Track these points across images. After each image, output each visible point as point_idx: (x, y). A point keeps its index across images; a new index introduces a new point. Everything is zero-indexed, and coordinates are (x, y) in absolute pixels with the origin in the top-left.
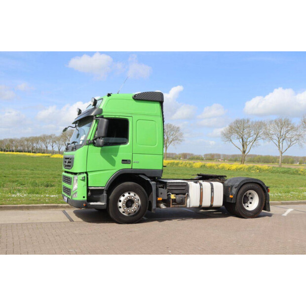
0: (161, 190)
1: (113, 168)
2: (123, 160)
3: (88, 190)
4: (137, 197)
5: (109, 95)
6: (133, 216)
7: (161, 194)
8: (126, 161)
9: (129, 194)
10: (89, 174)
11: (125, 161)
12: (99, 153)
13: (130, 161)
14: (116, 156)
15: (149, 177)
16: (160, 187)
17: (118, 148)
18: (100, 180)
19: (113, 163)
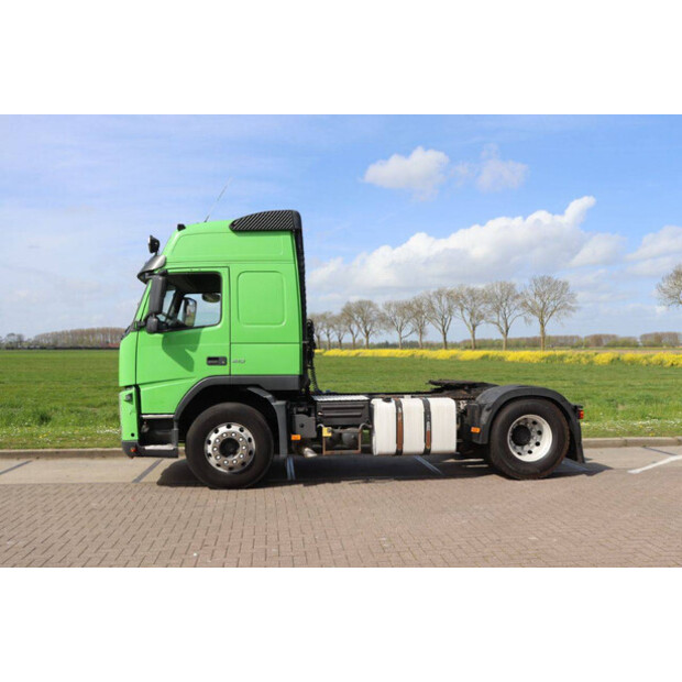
0: (300, 419)
1: (191, 374)
2: (209, 359)
3: (141, 421)
4: (247, 434)
5: (181, 227)
6: (241, 472)
7: (302, 426)
8: (216, 359)
9: (229, 427)
10: (143, 389)
11: (213, 361)
12: (160, 347)
13: (225, 359)
14: (194, 350)
15: (270, 392)
16: (298, 413)
17: (200, 333)
18: (164, 400)
19: (188, 364)
